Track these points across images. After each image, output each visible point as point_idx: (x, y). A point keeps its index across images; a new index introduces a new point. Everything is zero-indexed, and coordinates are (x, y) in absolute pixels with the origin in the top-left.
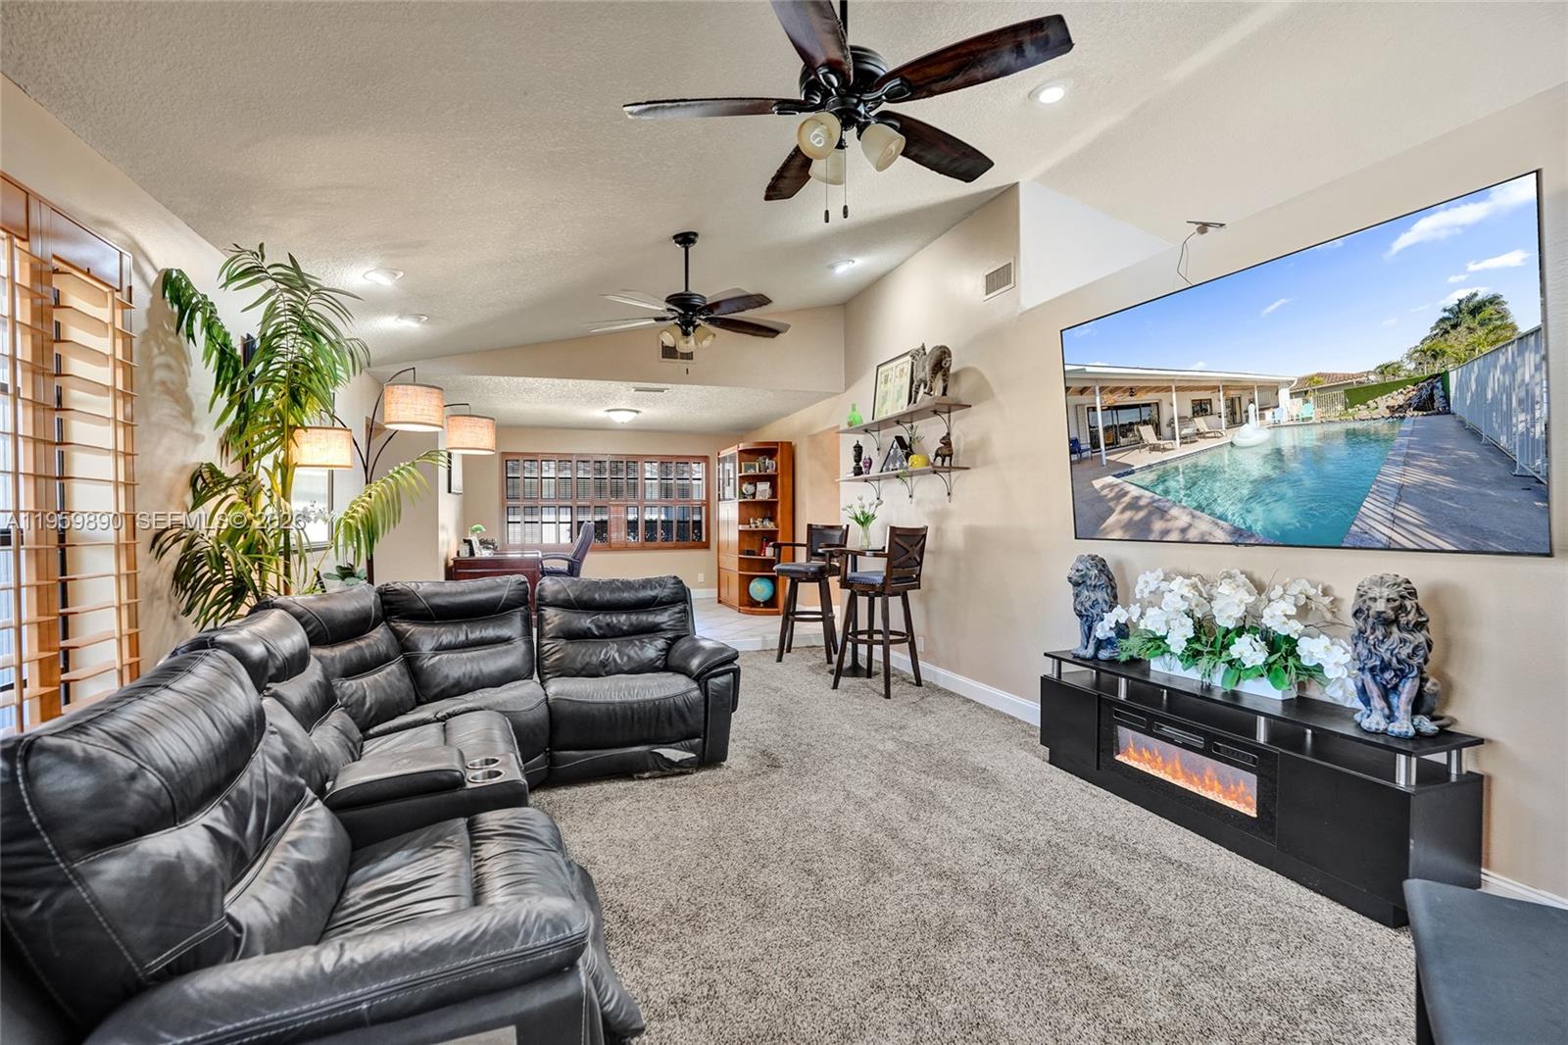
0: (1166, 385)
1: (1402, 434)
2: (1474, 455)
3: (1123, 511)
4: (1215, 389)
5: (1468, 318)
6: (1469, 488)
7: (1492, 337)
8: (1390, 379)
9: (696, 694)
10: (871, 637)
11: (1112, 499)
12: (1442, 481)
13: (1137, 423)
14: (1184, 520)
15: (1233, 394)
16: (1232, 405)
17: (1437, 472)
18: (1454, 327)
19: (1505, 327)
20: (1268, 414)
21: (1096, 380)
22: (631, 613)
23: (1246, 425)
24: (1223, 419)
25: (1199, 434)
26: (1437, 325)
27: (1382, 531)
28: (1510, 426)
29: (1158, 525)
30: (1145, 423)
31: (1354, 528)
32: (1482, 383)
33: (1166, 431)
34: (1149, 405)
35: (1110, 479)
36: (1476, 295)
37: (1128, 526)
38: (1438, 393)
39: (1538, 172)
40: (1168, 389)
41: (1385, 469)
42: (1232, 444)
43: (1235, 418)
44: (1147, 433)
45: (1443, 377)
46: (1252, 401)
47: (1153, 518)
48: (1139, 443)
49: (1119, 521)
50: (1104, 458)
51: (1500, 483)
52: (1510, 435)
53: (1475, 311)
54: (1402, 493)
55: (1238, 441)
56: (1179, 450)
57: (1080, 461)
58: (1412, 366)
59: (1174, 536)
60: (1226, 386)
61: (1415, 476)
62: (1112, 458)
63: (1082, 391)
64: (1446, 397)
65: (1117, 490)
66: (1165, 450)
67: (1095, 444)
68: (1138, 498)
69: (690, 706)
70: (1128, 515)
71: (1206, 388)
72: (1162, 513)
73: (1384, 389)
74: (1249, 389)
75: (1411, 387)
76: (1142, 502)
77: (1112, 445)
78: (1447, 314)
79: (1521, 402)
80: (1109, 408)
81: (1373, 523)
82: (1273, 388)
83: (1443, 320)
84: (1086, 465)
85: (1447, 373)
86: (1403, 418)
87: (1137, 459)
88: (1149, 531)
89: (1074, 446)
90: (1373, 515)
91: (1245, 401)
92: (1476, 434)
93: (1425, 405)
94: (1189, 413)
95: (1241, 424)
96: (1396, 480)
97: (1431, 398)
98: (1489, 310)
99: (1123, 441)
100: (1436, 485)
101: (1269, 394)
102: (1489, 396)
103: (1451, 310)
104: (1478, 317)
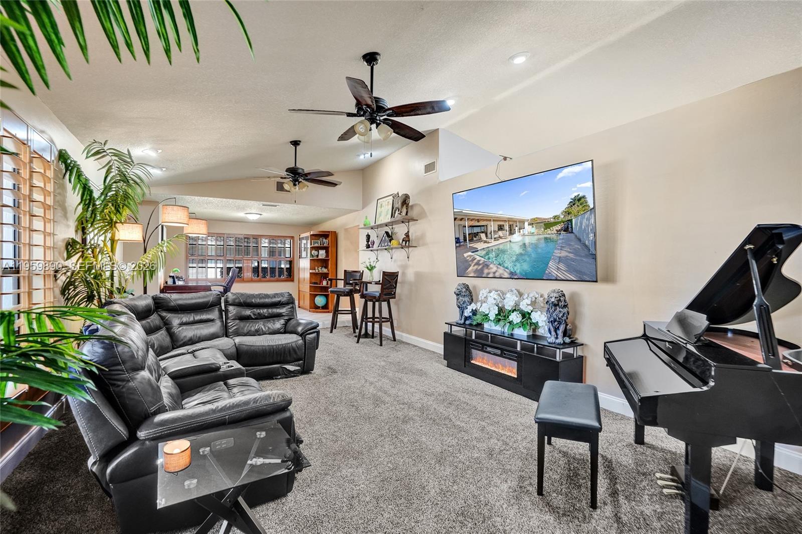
0: (489, 219)
1: (560, 239)
2: (579, 247)
3: (474, 266)
4: (505, 221)
5: (577, 202)
6: (578, 258)
7: (583, 209)
8: (557, 220)
9: (301, 342)
10: (374, 320)
11: (470, 261)
12: (571, 255)
13: (480, 232)
14: (495, 269)
15: (511, 223)
16: (510, 227)
17: (570, 252)
18: (574, 204)
19: (586, 206)
20: (521, 231)
21: (466, 216)
22: (269, 309)
23: (515, 235)
24: (508, 232)
25: (500, 237)
26: (569, 204)
27: (555, 273)
28: (589, 238)
29: (486, 271)
30: (483, 232)
31: (547, 271)
32: (581, 224)
33: (489, 236)
34: (484, 226)
35: (470, 253)
36: (579, 195)
37: (476, 271)
38: (570, 226)
39: (592, 161)
40: (490, 220)
41: (555, 251)
42: (510, 241)
43: (511, 232)
44: (483, 236)
45: (571, 221)
46: (517, 226)
47: (485, 267)
48: (480, 240)
49: (472, 269)
50: (468, 245)
51: (586, 256)
52: (589, 240)
53: (579, 200)
54: (560, 260)
55: (512, 240)
56: (494, 243)
57: (460, 246)
58: (562, 217)
59: (491, 275)
60: (509, 220)
61: (564, 254)
62: (471, 245)
63: (461, 220)
64: (572, 227)
65: (472, 257)
66: (489, 243)
67: (465, 240)
68: (479, 261)
69: (298, 347)
70: (476, 267)
71: (503, 221)
72: (487, 266)
73: (555, 224)
74: (515, 222)
75: (562, 224)
76: (481, 262)
77: (471, 240)
78: (572, 200)
79: (591, 230)
80: (470, 226)
81: (552, 270)
82: (523, 222)
83: (571, 202)
84: (462, 248)
85: (572, 219)
86: (560, 234)
87: (479, 246)
88: (483, 273)
89: (457, 240)
90: (553, 268)
91: (514, 226)
92: (580, 240)
93: (566, 230)
94: (497, 229)
95: (513, 234)
96: (558, 255)
97: (568, 228)
98: (583, 200)
99: (475, 239)
100: (569, 257)
101: (521, 224)
102: (583, 227)
103: (573, 199)
104: (580, 202)
